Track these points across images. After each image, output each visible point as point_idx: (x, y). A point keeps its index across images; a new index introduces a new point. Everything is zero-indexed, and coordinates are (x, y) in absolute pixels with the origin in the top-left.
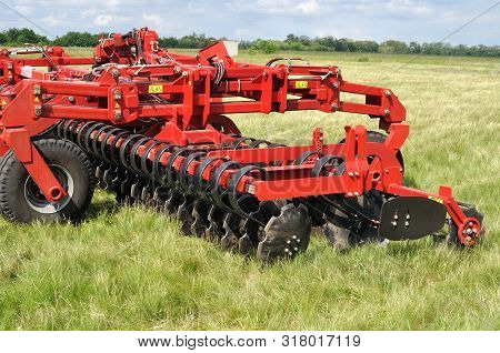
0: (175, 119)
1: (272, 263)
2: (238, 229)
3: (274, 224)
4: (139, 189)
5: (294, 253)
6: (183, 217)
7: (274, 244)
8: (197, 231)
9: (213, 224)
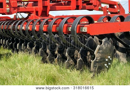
0: (35, 13)
1: (99, 72)
2: (74, 56)
3: (99, 49)
4: (20, 45)
5: (109, 66)
6: (42, 55)
7: (100, 62)
8: (50, 60)
9: (59, 55)
